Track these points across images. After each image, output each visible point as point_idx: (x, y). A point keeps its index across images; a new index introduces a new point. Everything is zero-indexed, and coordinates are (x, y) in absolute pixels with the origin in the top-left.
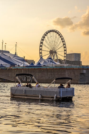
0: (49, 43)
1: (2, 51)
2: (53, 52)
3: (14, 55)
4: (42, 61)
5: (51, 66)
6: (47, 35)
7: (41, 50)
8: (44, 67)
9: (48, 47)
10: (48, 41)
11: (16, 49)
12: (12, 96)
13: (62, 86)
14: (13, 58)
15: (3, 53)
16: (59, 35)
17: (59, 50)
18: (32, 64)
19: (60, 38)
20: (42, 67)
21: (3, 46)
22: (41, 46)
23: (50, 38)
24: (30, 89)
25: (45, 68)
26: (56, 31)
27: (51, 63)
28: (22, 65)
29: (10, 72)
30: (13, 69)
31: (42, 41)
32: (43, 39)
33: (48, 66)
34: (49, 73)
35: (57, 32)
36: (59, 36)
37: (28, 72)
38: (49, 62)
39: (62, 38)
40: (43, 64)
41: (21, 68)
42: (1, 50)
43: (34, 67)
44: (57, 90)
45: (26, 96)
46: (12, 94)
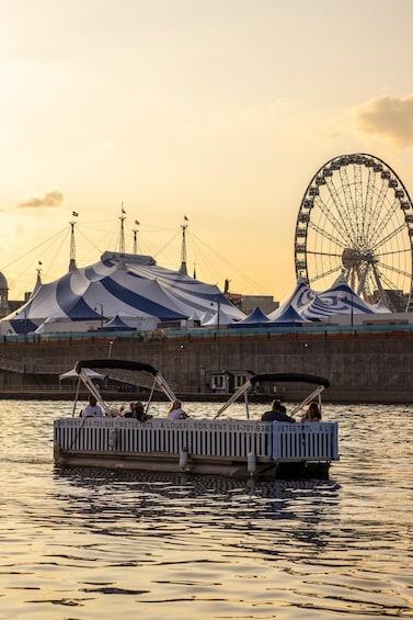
0: (337, 216)
1: (122, 256)
2: (359, 259)
3: (174, 274)
4: (304, 300)
5: (344, 322)
6: (328, 179)
7: (300, 251)
8: (312, 329)
9: (335, 234)
10: (334, 210)
11: (184, 247)
12: (61, 459)
13: (278, 414)
14: (173, 286)
15: (125, 268)
16: (385, 176)
17: (387, 247)
18: (258, 314)
19: (392, 192)
20: (304, 328)
21: (123, 234)
22: (301, 233)
23: (341, 195)
24: (140, 427)
25: (317, 330)
26: (369, 158)
27: (345, 308)
28: (212, 321)
29: (158, 353)
30: (173, 339)
31: (305, 211)
32: (308, 202)
33: (333, 321)
34: (336, 357)
35: (376, 161)
36: (387, 182)
37: (238, 351)
38: (335, 303)
39: (400, 187)
40: (307, 313)
41: (206, 336)
42: (118, 251)
43: (269, 329)
44: (258, 428)
45: (123, 458)
46: (60, 452)
